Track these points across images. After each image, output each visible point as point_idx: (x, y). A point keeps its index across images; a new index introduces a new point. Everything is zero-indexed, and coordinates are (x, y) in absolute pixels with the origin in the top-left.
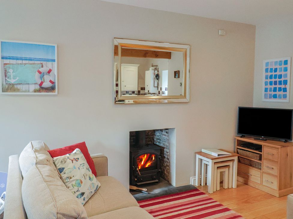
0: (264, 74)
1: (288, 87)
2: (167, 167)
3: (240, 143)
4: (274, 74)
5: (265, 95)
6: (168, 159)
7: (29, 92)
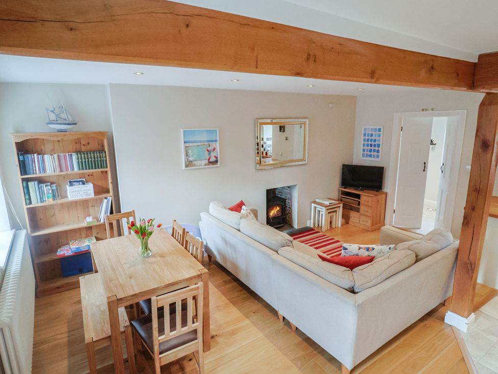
0: (363, 137)
1: (380, 149)
2: (289, 214)
3: (344, 193)
4: (370, 138)
5: (363, 154)
6: (290, 208)
7: (201, 166)
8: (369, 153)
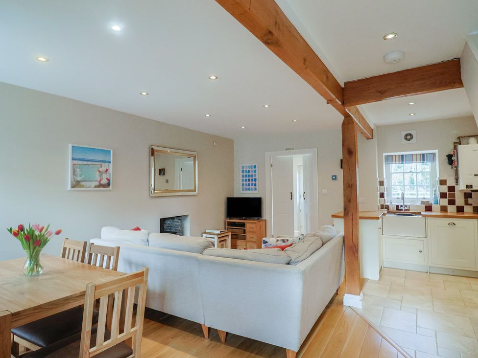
0: (241, 174)
1: (257, 183)
4: (248, 174)
5: (243, 188)
7: (91, 187)
8: (248, 187)
